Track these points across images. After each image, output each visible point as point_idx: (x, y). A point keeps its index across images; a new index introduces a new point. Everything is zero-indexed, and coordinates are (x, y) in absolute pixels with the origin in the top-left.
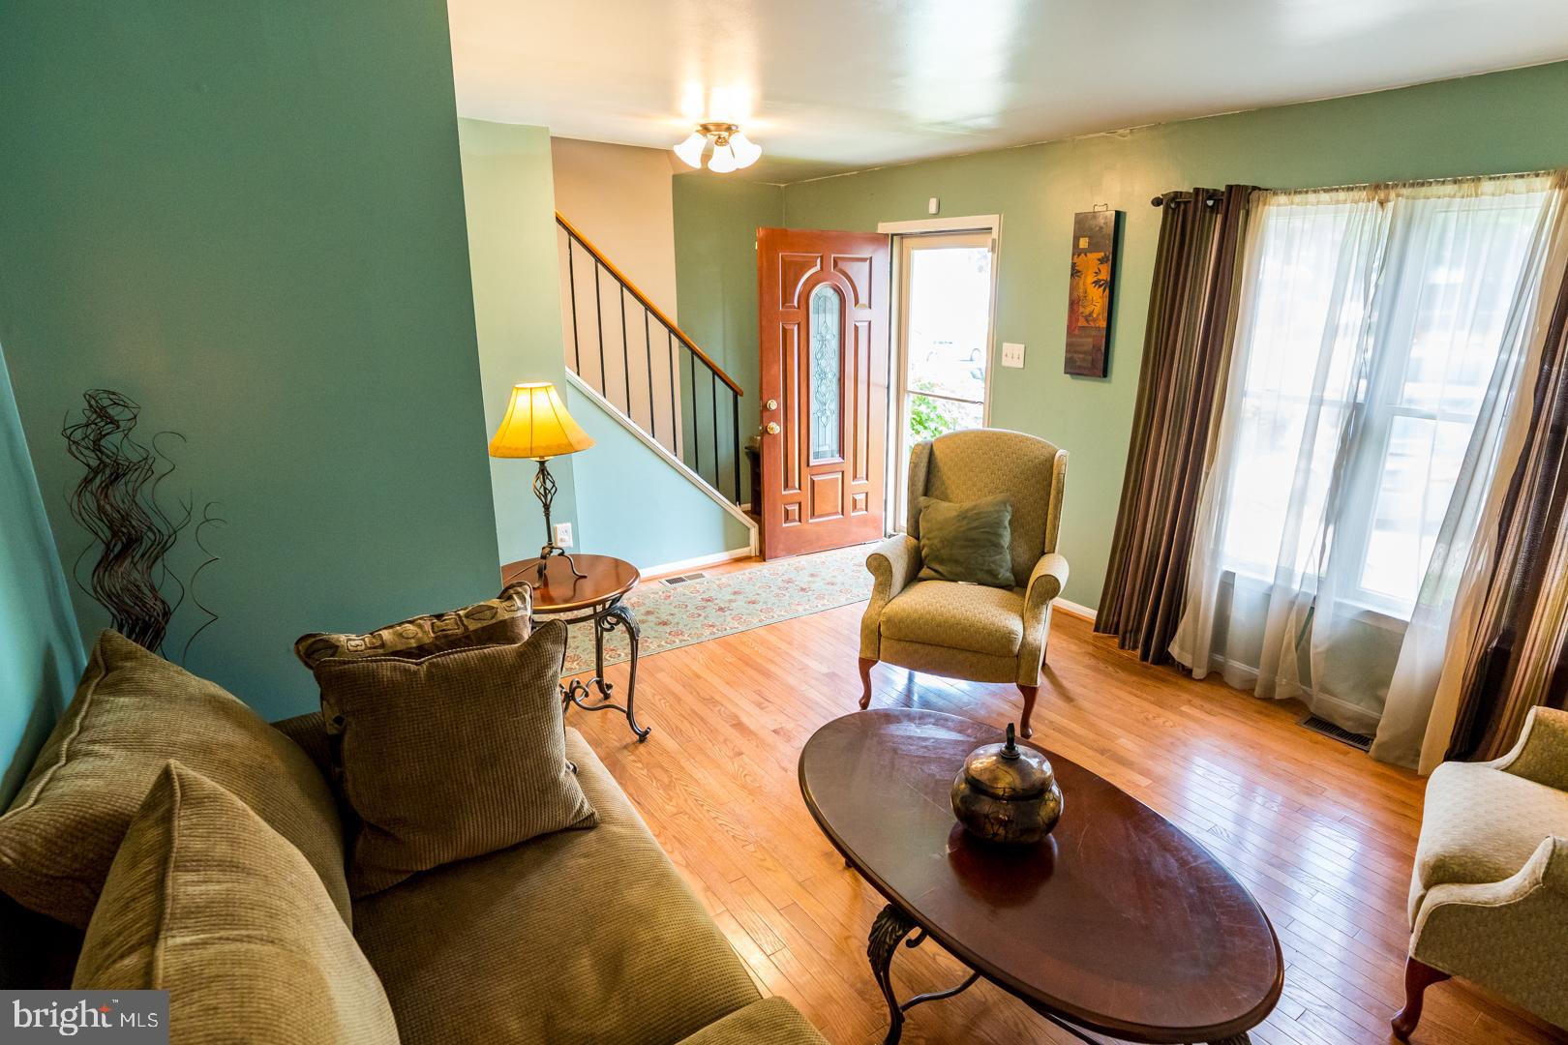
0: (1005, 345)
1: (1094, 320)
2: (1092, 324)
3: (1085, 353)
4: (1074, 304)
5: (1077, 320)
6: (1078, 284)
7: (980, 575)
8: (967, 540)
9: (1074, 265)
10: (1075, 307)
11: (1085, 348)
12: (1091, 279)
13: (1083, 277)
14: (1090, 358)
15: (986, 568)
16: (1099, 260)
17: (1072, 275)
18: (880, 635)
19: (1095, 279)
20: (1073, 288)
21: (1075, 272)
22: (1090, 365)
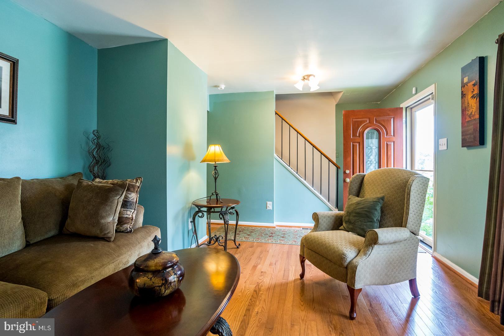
0: (440, 140)
1: (473, 116)
2: (472, 118)
3: (470, 134)
4: (464, 110)
5: (466, 119)
6: (465, 100)
7: (359, 231)
8: (356, 213)
9: (462, 92)
10: (464, 113)
11: (470, 132)
12: (470, 95)
13: (466, 96)
14: (472, 136)
15: (362, 227)
16: (473, 85)
17: (462, 97)
18: (304, 246)
19: (472, 95)
20: (463, 103)
21: (463, 95)
22: (473, 140)
